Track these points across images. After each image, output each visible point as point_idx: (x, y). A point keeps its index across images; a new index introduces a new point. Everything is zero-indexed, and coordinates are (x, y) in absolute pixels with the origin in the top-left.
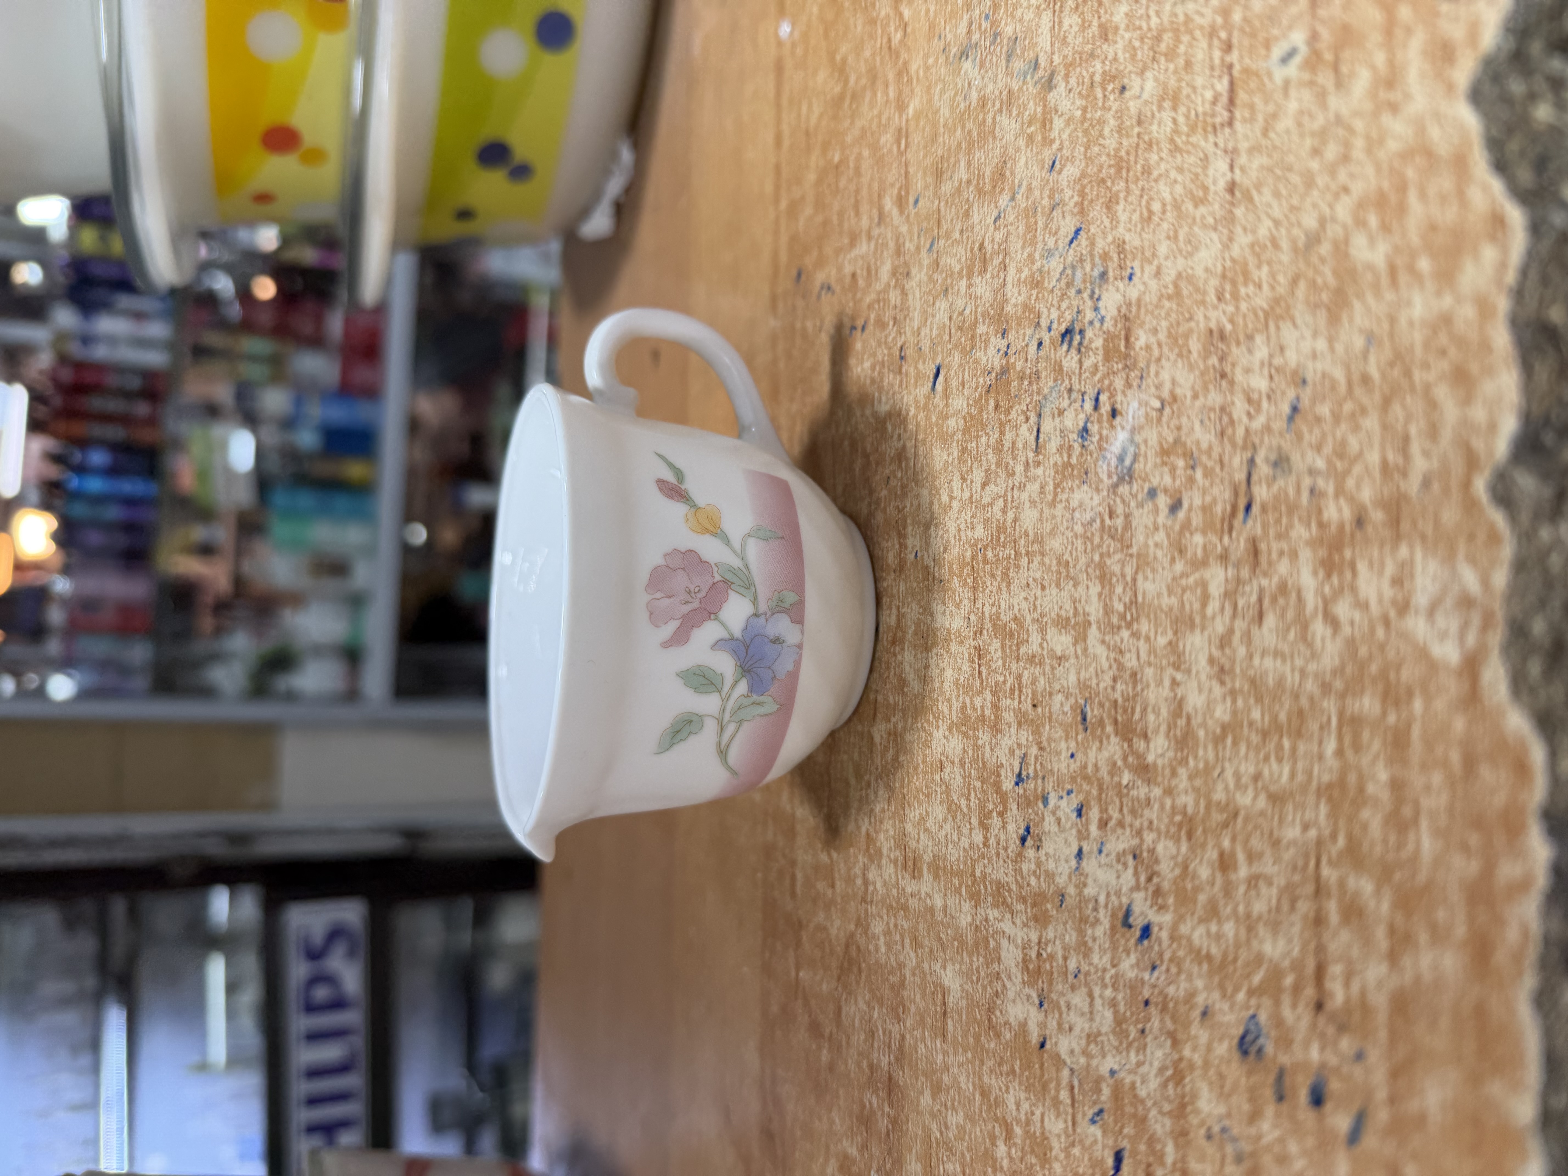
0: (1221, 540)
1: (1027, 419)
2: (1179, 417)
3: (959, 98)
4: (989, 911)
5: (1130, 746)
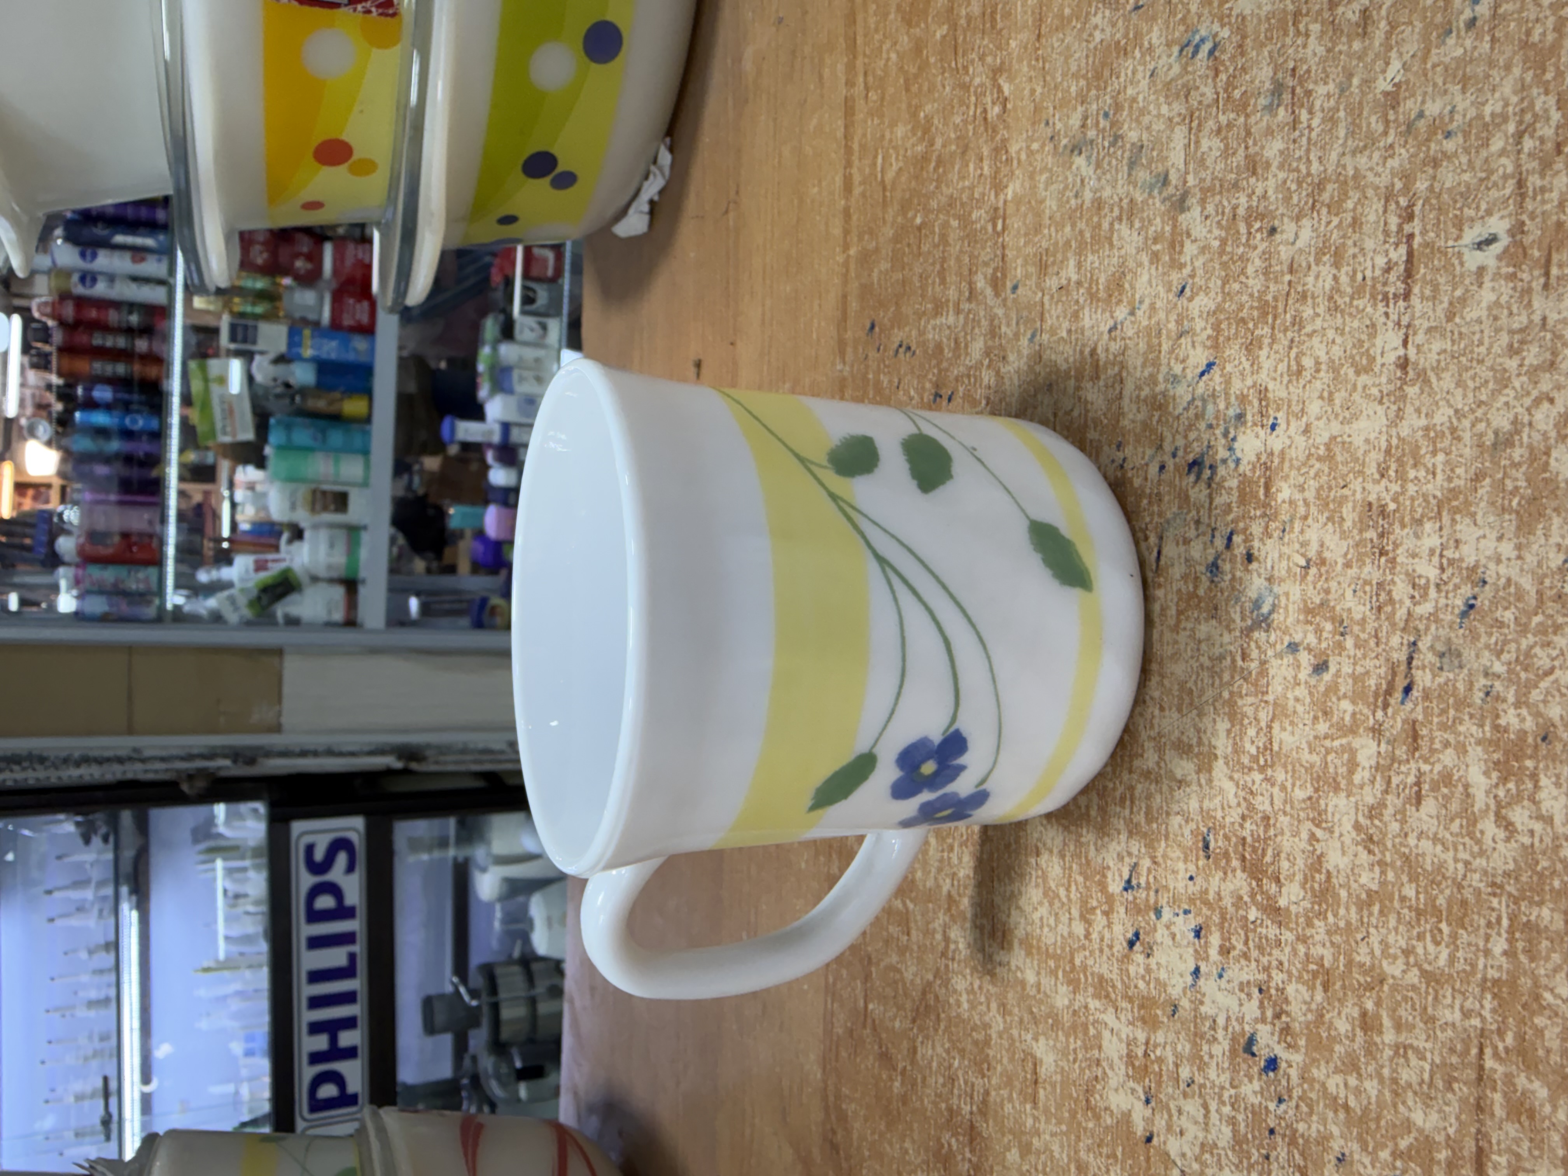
0: (1374, 713)
1: (1146, 538)
2: (1327, 580)
3: (1070, 194)
4: (1089, 1000)
5: (1260, 886)
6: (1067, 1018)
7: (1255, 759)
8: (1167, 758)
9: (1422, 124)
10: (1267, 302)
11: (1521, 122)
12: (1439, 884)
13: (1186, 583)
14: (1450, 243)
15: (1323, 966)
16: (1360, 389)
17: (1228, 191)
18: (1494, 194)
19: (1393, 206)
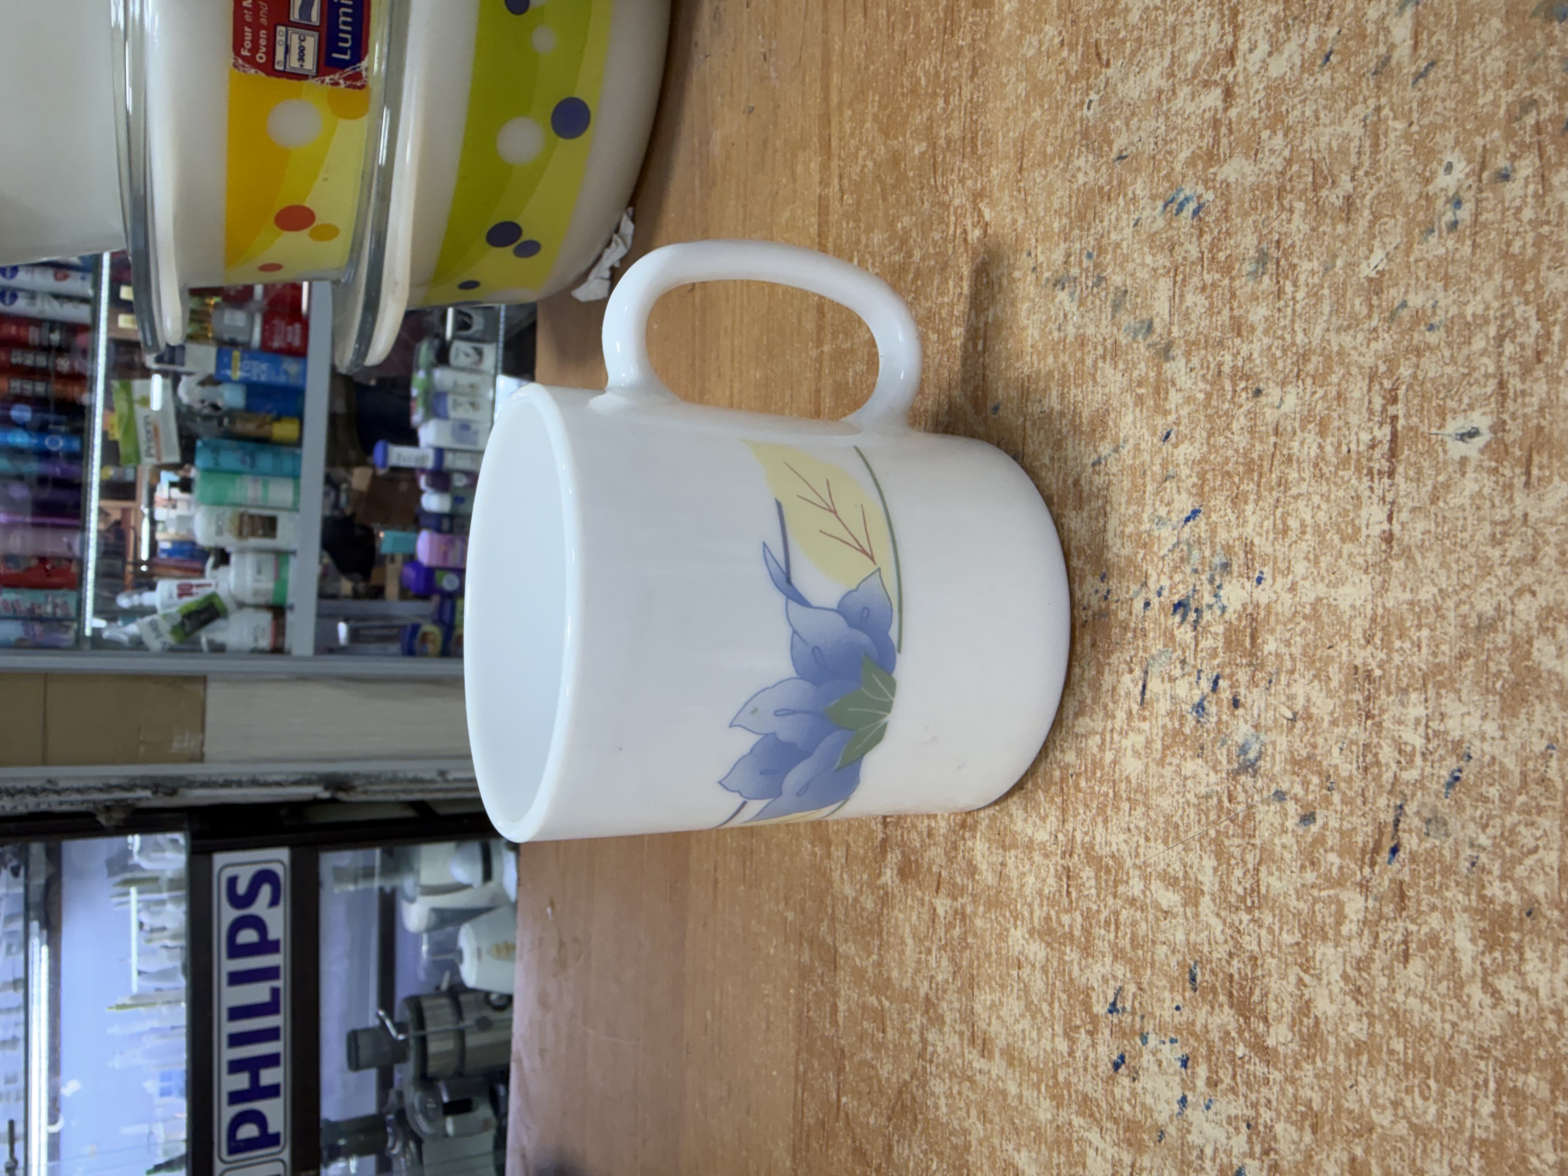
0: (1361, 869)
1: (1131, 671)
2: (1313, 735)
3: (1053, 326)
4: (1073, 1117)
5: (1247, 1023)
6: (1050, 1133)
7: (1242, 899)
8: (1153, 888)
9: (1405, 313)
10: (1252, 460)
11: (1501, 327)
12: (1427, 1042)
13: (1171, 719)
14: (1434, 430)
15: (1311, 1108)
16: (1345, 555)
17: (1213, 347)
18: (1476, 390)
19: (1377, 387)
